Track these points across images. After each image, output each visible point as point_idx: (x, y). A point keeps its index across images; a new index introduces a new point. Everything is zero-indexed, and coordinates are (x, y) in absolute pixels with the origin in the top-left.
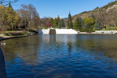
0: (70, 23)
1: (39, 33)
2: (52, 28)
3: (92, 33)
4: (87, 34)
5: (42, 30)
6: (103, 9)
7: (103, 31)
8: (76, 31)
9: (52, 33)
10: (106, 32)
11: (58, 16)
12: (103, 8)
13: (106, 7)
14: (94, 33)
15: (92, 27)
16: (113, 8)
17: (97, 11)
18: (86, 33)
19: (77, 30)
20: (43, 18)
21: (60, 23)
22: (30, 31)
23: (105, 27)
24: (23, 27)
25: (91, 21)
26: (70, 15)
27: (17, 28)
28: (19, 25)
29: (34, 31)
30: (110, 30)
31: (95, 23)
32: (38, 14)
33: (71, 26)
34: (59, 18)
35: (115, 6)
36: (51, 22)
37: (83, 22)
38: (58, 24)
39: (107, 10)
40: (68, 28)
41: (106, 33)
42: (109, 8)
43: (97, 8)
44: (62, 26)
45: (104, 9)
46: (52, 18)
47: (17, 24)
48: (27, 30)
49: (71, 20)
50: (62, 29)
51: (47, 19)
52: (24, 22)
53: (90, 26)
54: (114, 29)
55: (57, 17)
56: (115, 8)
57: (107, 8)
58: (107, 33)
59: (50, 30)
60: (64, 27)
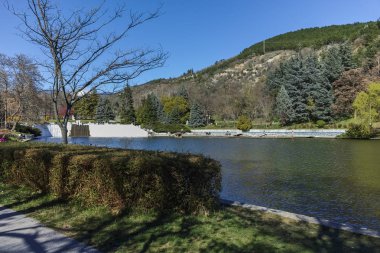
0: (127, 108)
2: (79, 122)
3: (184, 135)
4: (173, 137)
5: (49, 126)
6: (203, 77)
7: (208, 131)
8: (143, 130)
10: (216, 132)
12: (203, 73)
13: (211, 71)
14: (188, 134)
15: (182, 119)
17: (189, 80)
18: (168, 134)
21: (98, 108)
23: (212, 121)
25: (180, 107)
26: (128, 89)
30: (223, 127)
31: (189, 110)
33: (130, 118)
35: (229, 70)
38: (91, 111)
39: (215, 80)
40: (122, 123)
41: (215, 135)
42: (217, 76)
44: (107, 117)
50: (106, 125)
53: (179, 118)
54: (231, 127)
56: (230, 77)
57: (212, 75)
58: (218, 135)
60: (113, 118)
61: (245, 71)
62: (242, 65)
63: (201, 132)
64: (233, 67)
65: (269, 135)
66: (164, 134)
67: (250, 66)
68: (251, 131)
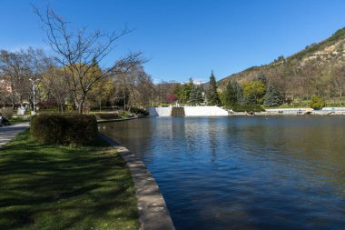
0: (212, 93)
1: (151, 114)
2: (177, 105)
3: (256, 113)
4: (248, 116)
5: (157, 109)
6: (293, 62)
7: (281, 110)
8: (224, 111)
9: (178, 113)
10: (288, 111)
11: (191, 79)
12: (292, 58)
13: (300, 56)
14: (262, 113)
15: (261, 100)
16: (315, 57)
17: (279, 65)
18: (245, 113)
19: (227, 109)
20: (159, 85)
21: (193, 95)
22: (133, 110)
23: (289, 101)
24: (120, 104)
25: (258, 90)
26: (213, 78)
27: (107, 105)
28: (113, 100)
29: (140, 111)
30: (296, 106)
32: (149, 77)
33: (216, 101)
34: (191, 84)
35: (319, 53)
36: (176, 93)
37: (242, 91)
38: (189, 96)
39: (303, 64)
40: (209, 105)
41: (287, 113)
42: (306, 59)
43: (280, 58)
44: (198, 100)
45: (295, 60)
46: (178, 84)
47: (108, 97)
48: (127, 109)
49: (216, 88)
50: (198, 108)
51: (168, 85)
52: (120, 94)
54: (304, 106)
55: (188, 82)
56: (319, 59)
57: (300, 59)
58: (291, 113)
59: (174, 109)
60: (202, 101)
61: (335, 53)
62: (333, 46)
63: (274, 111)
64: (322, 49)
65: (337, 113)
66: (242, 113)
67: (341, 46)
68: (324, 109)
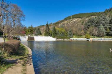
11: (31, 25)
34: (32, 27)
